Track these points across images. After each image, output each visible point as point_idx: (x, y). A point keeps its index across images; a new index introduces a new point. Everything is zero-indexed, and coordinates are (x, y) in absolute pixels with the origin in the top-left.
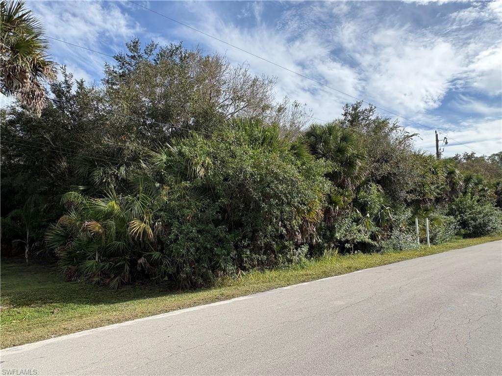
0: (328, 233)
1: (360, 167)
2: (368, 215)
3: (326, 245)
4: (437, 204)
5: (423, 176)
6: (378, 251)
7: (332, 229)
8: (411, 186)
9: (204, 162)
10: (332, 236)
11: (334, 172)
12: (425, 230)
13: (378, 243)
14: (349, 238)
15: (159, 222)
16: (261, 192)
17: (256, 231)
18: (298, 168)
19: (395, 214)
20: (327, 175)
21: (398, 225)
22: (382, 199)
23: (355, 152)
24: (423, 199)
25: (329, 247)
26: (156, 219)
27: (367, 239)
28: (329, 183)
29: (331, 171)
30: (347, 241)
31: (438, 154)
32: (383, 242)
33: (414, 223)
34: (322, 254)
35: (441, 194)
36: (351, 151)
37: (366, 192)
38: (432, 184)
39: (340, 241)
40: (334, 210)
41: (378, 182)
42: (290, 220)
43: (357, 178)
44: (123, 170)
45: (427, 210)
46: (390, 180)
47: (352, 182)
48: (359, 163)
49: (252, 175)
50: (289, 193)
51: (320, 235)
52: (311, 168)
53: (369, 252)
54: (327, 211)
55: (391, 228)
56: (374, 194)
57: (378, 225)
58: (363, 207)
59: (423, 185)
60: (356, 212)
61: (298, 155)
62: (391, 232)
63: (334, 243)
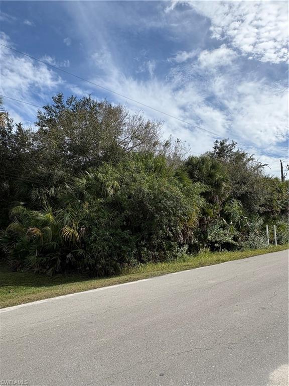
0: (202, 236)
1: (225, 188)
2: (231, 223)
3: (201, 245)
4: (282, 215)
5: (272, 194)
6: (238, 249)
7: (205, 233)
8: (263, 201)
9: (114, 184)
10: (206, 238)
11: (206, 192)
12: (273, 234)
13: (239, 243)
14: (218, 240)
15: (83, 227)
16: (155, 206)
17: (150, 234)
18: (181, 189)
19: (251, 222)
20: (202, 194)
21: (254, 230)
22: (241, 211)
23: (221, 177)
24: (272, 211)
25: (203, 247)
26: (81, 226)
27: (231, 240)
28: (203, 200)
29: (204, 191)
30: (216, 242)
31: (283, 177)
32: (242, 242)
33: (265, 228)
34: (198, 251)
35: (285, 207)
36: (218, 176)
37: (229, 206)
38: (278, 199)
39: (211, 242)
40: (207, 219)
41: (238, 198)
42: (175, 226)
43: (222, 195)
44: (52, 190)
45: (274, 219)
46: (247, 197)
47: (220, 198)
48: (224, 184)
49: (148, 194)
50: (175, 207)
51: (196, 237)
52: (190, 189)
53: (232, 250)
54: (201, 220)
55: (248, 232)
56: (235, 207)
57: (238, 230)
58: (228, 217)
59: (272, 201)
60: (223, 220)
61: (181, 180)
62: (248, 235)
63: (207, 243)
